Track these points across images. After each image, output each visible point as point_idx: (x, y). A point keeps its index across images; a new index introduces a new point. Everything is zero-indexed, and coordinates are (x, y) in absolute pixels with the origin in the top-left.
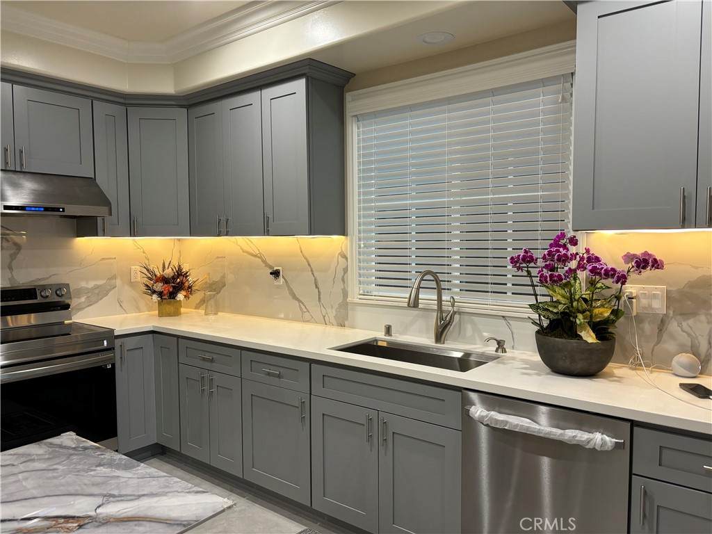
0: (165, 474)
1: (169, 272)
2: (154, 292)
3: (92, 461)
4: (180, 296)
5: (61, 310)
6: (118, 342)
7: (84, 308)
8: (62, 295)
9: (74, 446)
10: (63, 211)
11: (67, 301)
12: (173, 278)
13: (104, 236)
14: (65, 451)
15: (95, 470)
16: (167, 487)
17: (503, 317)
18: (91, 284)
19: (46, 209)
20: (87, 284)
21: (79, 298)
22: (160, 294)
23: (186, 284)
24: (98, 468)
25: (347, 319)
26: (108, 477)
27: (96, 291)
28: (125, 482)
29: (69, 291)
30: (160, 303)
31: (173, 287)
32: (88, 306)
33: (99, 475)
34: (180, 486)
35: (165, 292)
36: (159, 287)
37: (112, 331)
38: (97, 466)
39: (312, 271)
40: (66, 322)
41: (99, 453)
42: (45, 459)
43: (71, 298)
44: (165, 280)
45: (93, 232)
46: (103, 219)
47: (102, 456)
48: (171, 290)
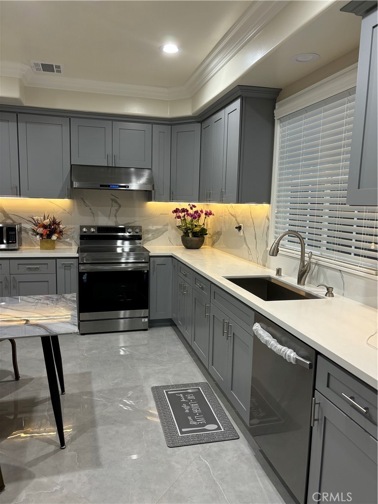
1: (47, 222)
2: (38, 234)
4: (54, 237)
6: (151, 259)
7: (150, 240)
8: (138, 232)
10: (128, 187)
12: (50, 225)
17: (340, 270)
19: (120, 186)
20: (153, 227)
22: (41, 235)
23: (58, 230)
25: (267, 262)
27: (157, 232)
29: (141, 231)
30: (41, 241)
31: (49, 231)
35: (44, 234)
36: (40, 230)
37: (148, 253)
39: (254, 227)
43: (142, 234)
44: (45, 227)
46: (155, 192)
48: (48, 233)
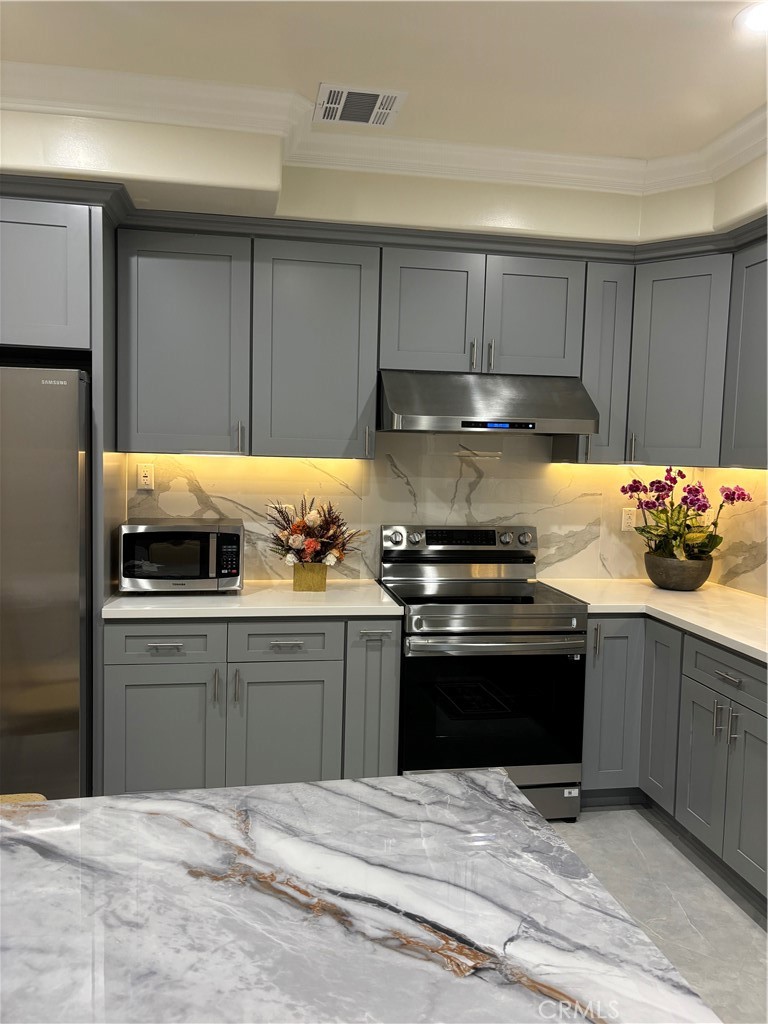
0: (626, 915)
1: (313, 517)
2: (289, 549)
3: (519, 835)
4: (331, 559)
5: (523, 562)
6: (592, 624)
7: (553, 563)
8: (527, 543)
9: (500, 796)
10: (533, 427)
11: (533, 552)
12: (322, 528)
13: (586, 463)
14: (486, 800)
15: (519, 857)
16: (624, 946)
18: (564, 531)
19: (512, 425)
20: (560, 529)
21: (549, 548)
22: (299, 553)
24: (526, 855)
26: (536, 879)
27: (571, 541)
28: (558, 902)
29: (534, 539)
30: (297, 569)
31: (323, 543)
32: (558, 561)
33: (524, 869)
34: (648, 956)
35: (307, 551)
36: (298, 541)
37: (585, 605)
38: (525, 850)
40: (529, 580)
41: (531, 824)
42: (458, 807)
43: (536, 548)
44: (307, 531)
45: (573, 458)
46: (588, 438)
47: (535, 832)
48: (317, 547)
